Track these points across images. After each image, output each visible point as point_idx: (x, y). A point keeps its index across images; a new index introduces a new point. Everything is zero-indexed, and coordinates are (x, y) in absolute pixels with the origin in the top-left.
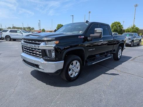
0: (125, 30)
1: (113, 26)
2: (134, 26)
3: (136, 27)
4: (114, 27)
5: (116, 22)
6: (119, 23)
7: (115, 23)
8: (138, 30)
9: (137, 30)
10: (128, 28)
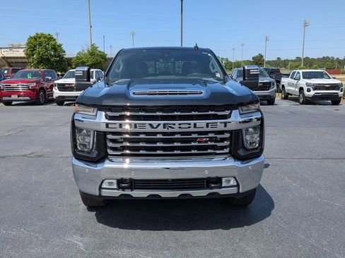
0: (71, 59)
1: (35, 46)
2: (94, 47)
3: (100, 52)
4: (38, 49)
5: (42, 34)
6: (50, 38)
7: (40, 38)
8: (106, 60)
9: (103, 58)
10: (78, 54)
